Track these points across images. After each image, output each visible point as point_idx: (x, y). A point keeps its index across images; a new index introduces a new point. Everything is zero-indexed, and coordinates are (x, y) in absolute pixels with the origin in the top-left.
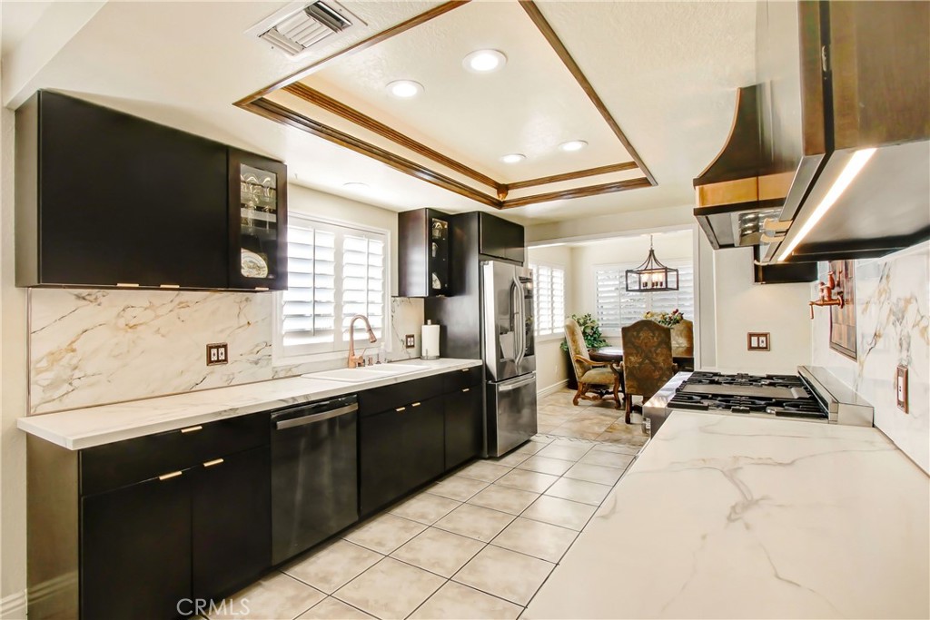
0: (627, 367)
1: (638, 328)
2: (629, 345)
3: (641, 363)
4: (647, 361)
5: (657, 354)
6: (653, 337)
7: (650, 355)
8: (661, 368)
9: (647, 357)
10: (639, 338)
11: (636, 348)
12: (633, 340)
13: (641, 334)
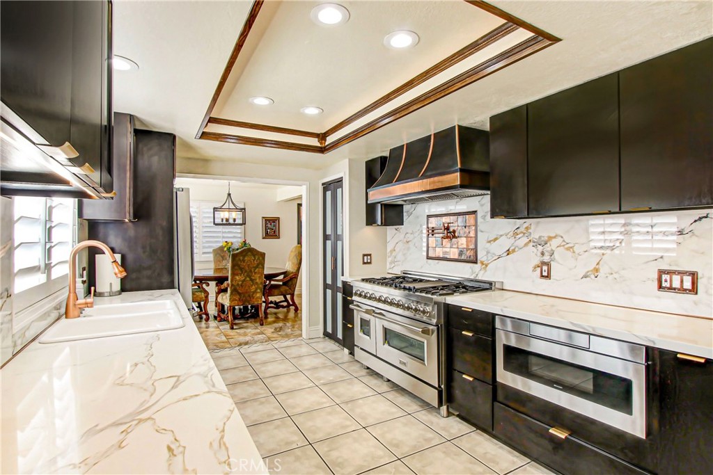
0: (232, 285)
1: (244, 253)
2: (236, 267)
3: (243, 281)
4: (248, 279)
5: (255, 273)
6: (254, 260)
7: (250, 274)
8: (257, 283)
9: (248, 276)
10: (244, 261)
11: (241, 269)
12: (239, 263)
13: (246, 258)
